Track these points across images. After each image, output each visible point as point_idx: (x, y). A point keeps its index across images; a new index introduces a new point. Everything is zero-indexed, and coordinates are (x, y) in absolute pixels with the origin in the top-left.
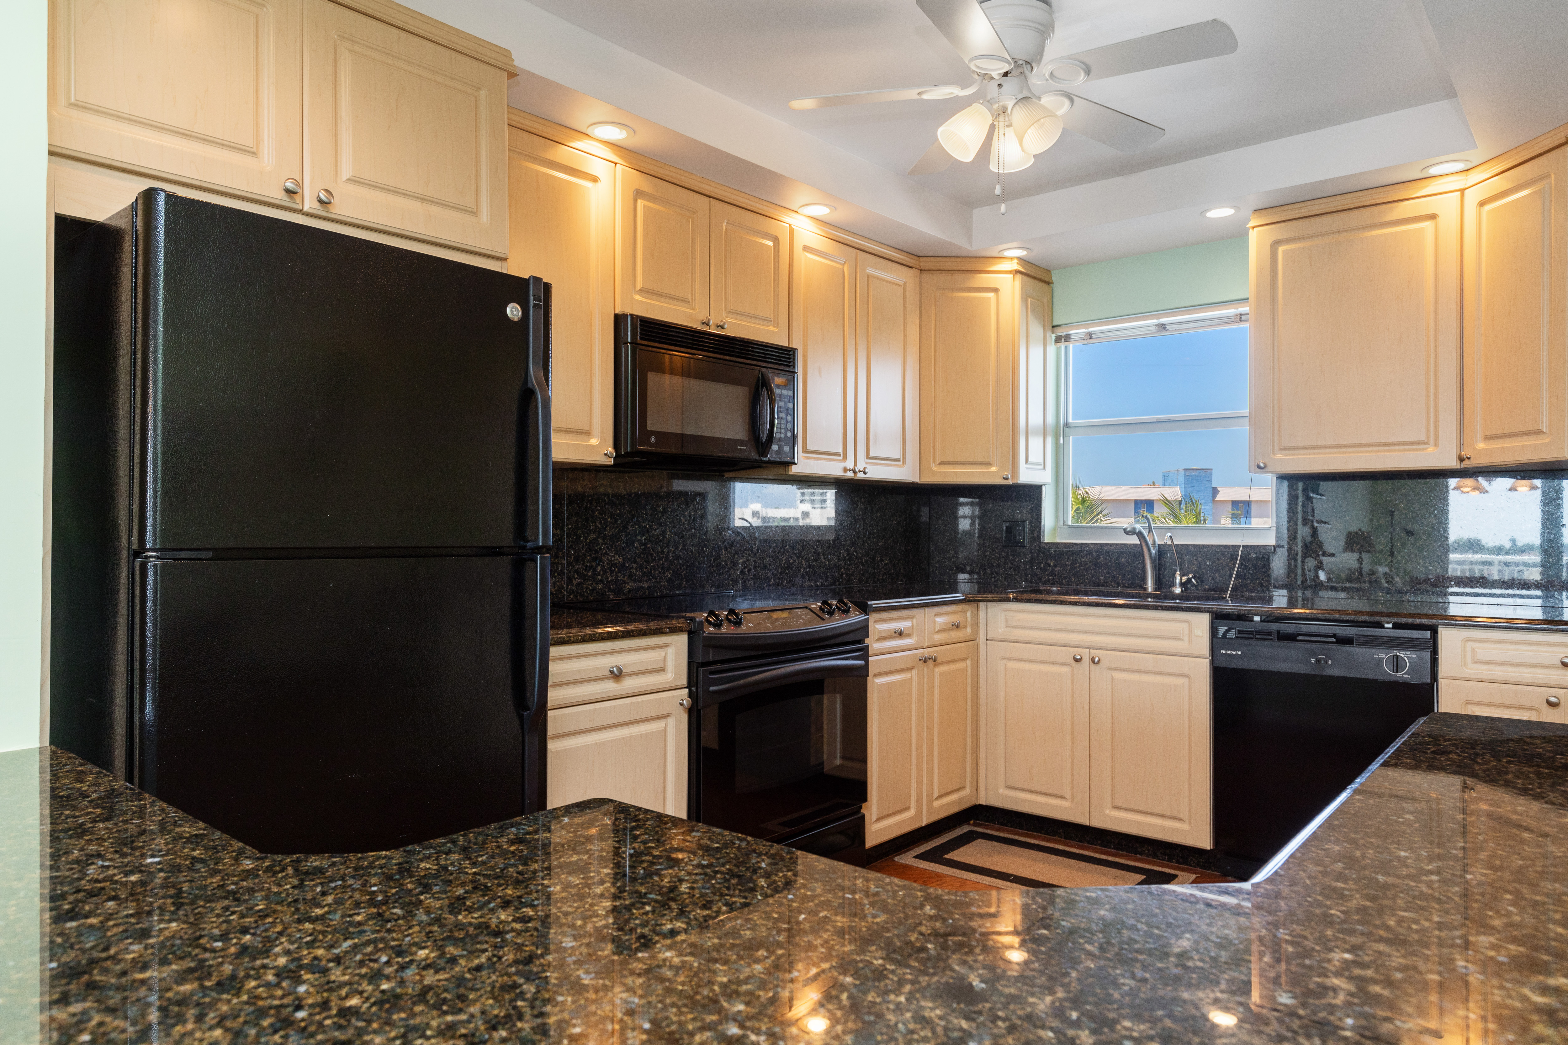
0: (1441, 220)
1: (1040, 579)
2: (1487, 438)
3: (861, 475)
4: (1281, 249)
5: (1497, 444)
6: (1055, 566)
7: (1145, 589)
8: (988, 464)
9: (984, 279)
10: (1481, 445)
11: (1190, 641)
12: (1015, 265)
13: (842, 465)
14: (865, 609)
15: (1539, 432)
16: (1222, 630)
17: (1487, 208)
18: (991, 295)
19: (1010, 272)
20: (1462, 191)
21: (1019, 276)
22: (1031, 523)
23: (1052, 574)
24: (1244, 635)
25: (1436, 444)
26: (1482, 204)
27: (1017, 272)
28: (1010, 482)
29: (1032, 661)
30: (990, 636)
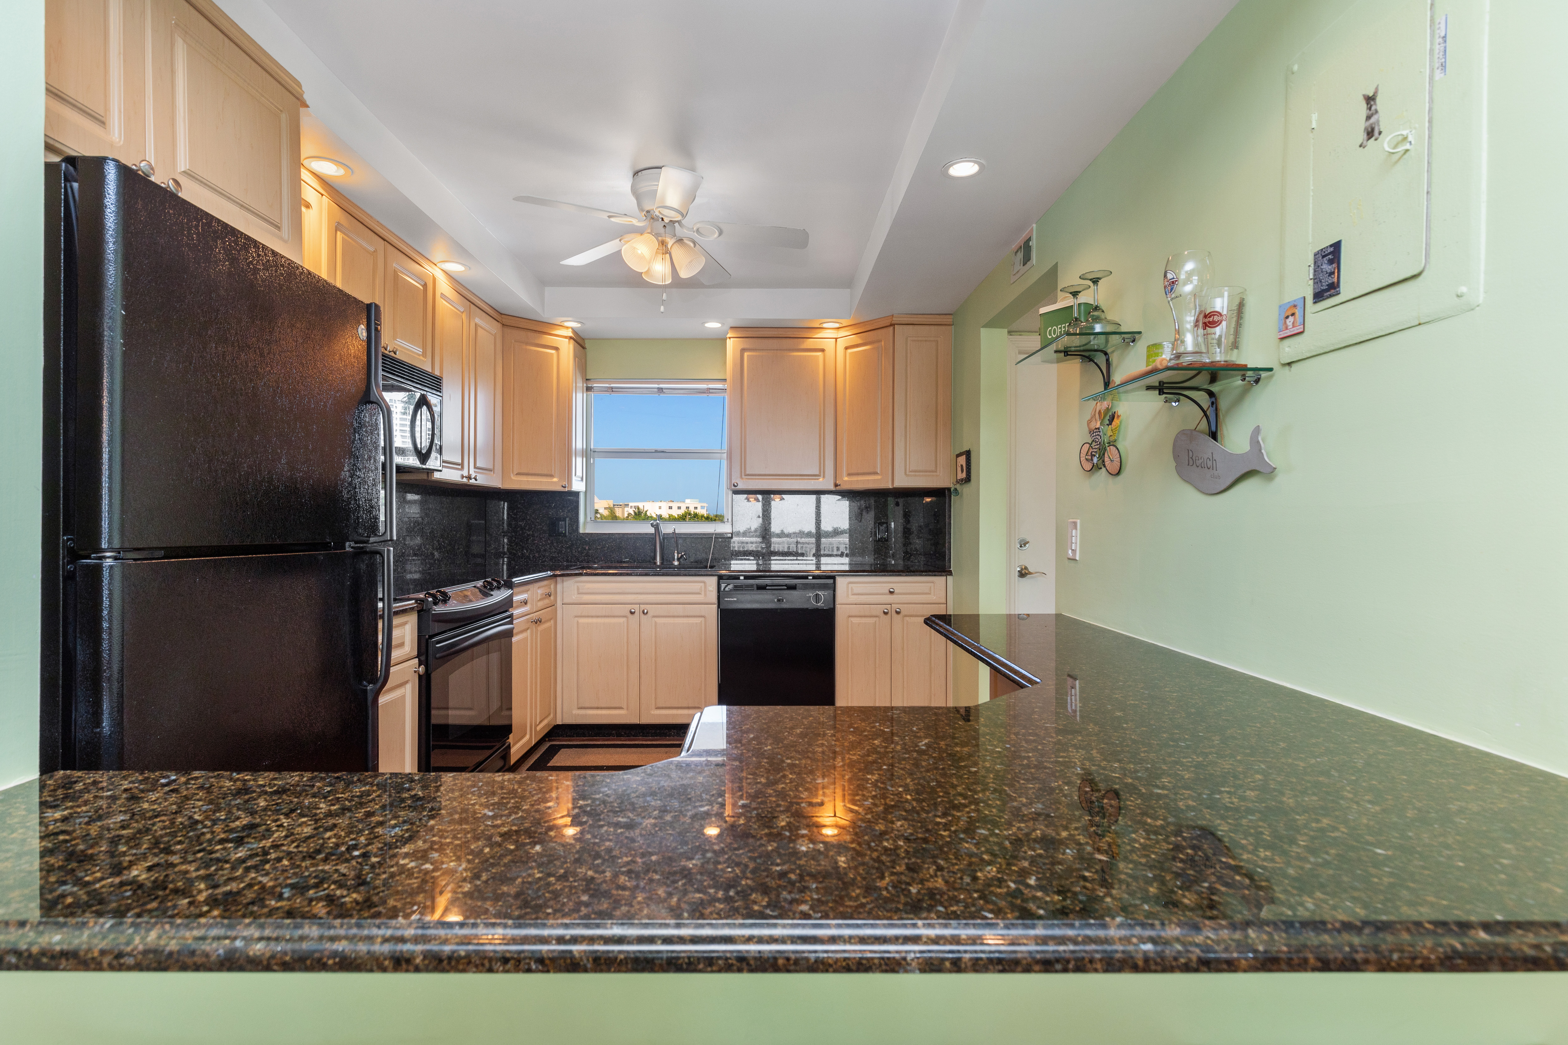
0: (827, 352)
1: (578, 560)
2: (849, 475)
3: (473, 481)
4: (746, 354)
5: (855, 478)
6: (589, 549)
7: (655, 563)
8: (552, 476)
9: (548, 339)
10: (846, 479)
11: (705, 595)
12: (570, 333)
13: (460, 473)
14: (509, 585)
15: (876, 473)
16: (723, 586)
17: (849, 351)
18: (553, 352)
19: (566, 337)
20: (836, 339)
21: (572, 341)
22: (571, 519)
23: (587, 555)
24: (737, 588)
25: (824, 477)
26: (847, 348)
27: (571, 338)
28: (566, 490)
29: (598, 617)
30: (565, 601)
